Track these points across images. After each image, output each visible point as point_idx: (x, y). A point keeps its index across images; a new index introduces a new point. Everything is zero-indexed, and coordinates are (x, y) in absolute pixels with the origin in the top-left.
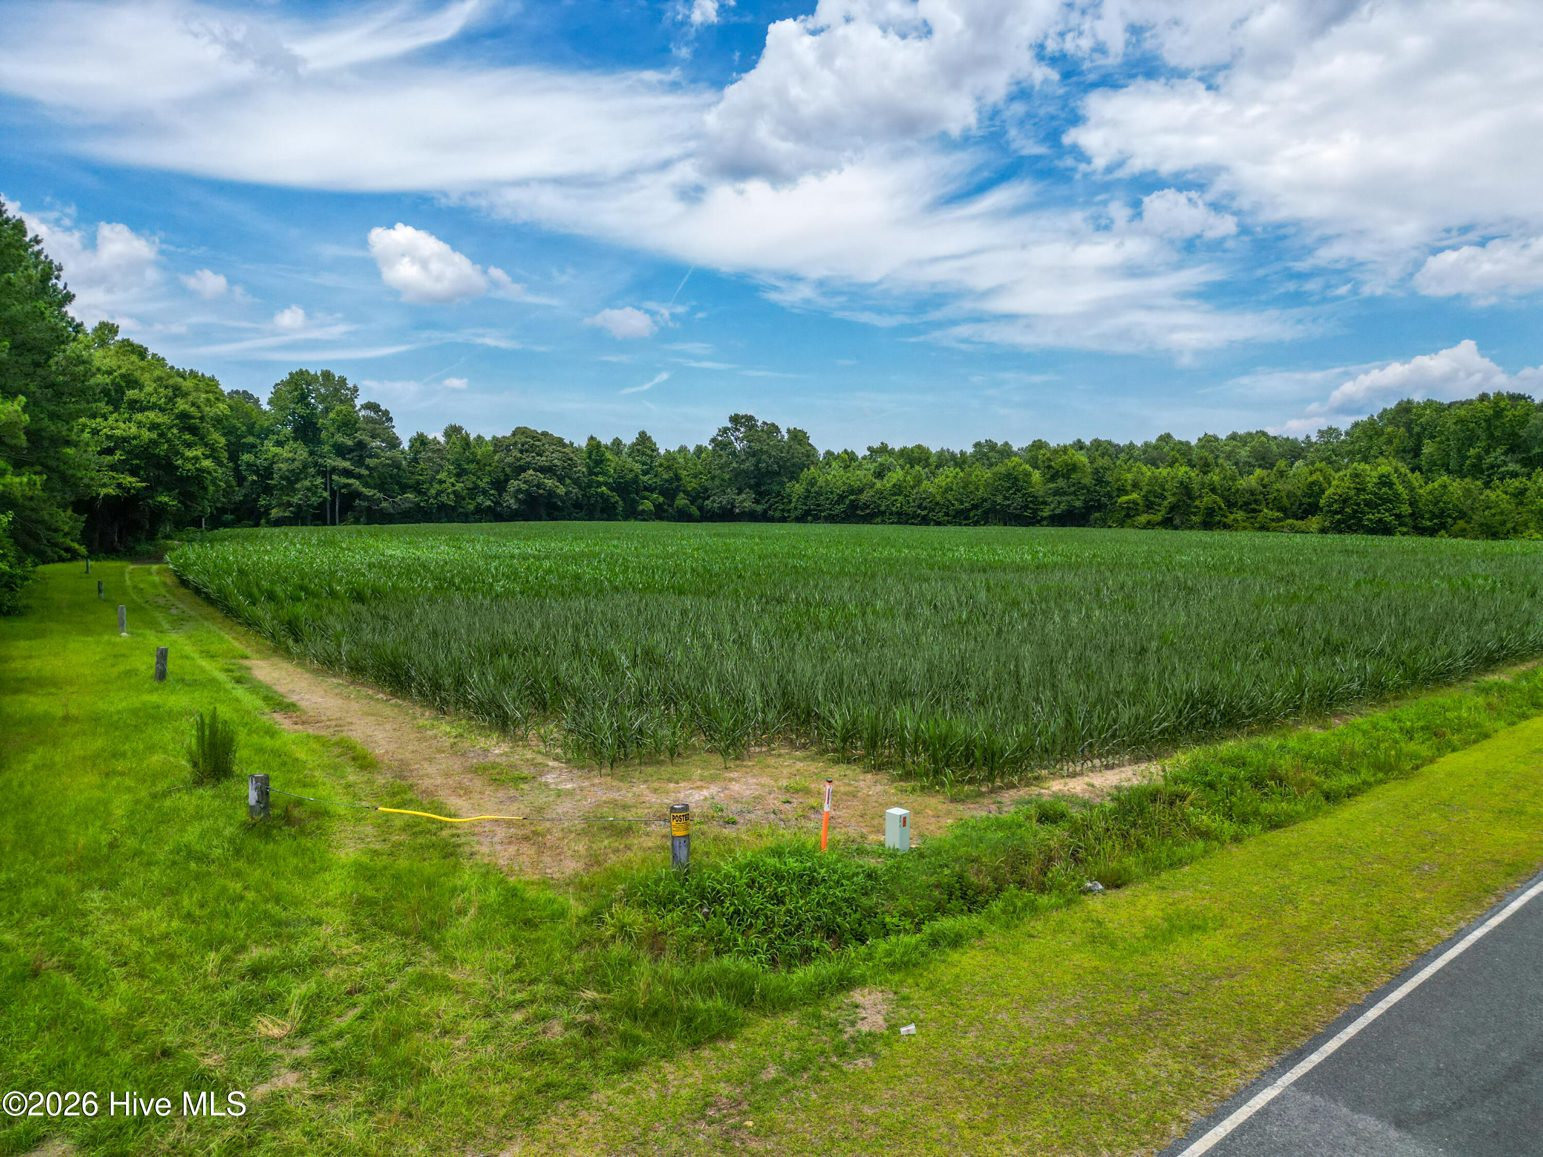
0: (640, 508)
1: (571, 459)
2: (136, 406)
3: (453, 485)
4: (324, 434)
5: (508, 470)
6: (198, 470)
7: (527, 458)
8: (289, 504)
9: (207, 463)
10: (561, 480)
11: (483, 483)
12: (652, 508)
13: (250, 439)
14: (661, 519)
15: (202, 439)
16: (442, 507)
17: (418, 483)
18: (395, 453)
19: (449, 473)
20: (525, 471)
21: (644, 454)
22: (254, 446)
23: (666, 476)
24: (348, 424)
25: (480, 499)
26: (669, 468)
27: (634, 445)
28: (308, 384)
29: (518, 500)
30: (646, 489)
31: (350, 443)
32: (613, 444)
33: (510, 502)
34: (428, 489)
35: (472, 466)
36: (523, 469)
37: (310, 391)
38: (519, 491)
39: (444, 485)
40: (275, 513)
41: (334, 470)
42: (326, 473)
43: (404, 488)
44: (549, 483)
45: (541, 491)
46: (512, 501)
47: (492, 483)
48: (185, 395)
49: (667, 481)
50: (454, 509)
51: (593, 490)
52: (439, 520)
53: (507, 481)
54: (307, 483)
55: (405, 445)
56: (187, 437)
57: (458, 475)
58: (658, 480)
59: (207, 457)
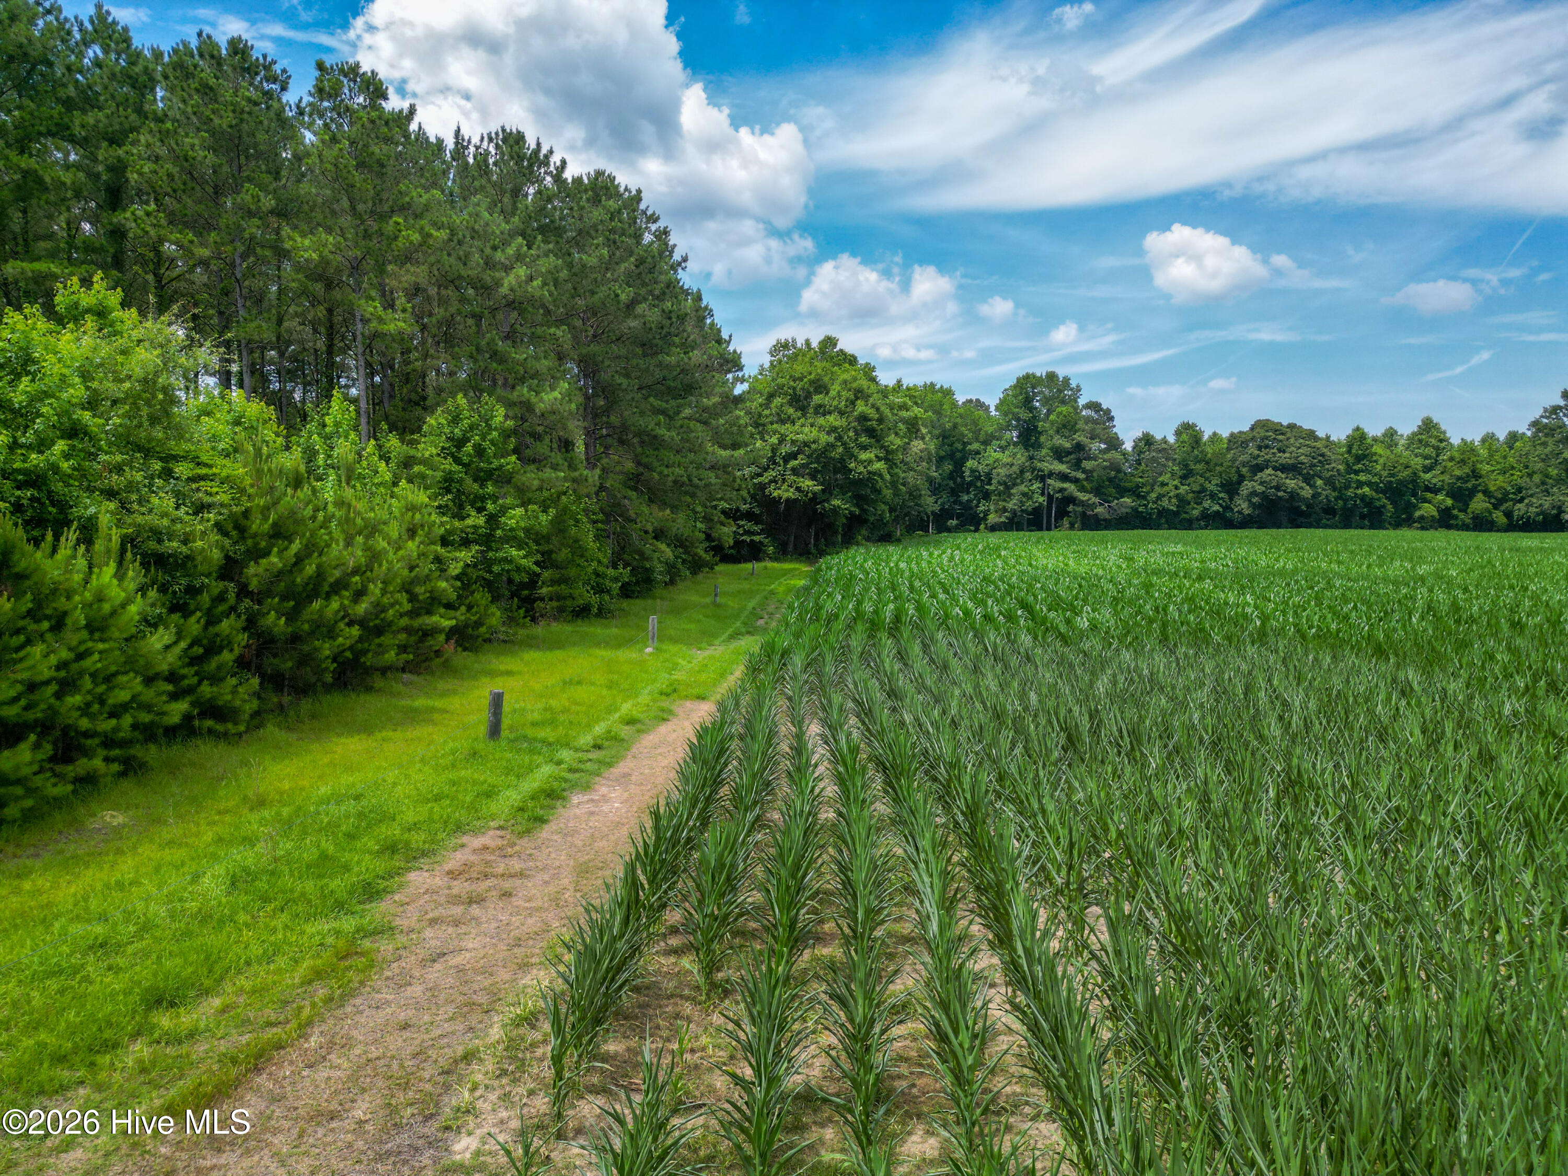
0: (1417, 514)
1: (1323, 455)
2: (821, 411)
3: (1176, 488)
4: (1042, 439)
5: (1244, 470)
6: (869, 473)
7: (1265, 455)
8: (1005, 510)
9: (879, 466)
10: (1308, 480)
11: (1212, 486)
12: (1435, 513)
13: (975, 446)
14: (1449, 527)
15: (878, 441)
16: (1163, 512)
17: (1138, 487)
18: (1114, 455)
19: (1173, 474)
20: (1261, 470)
21: (1427, 445)
22: (978, 453)
23: (1458, 473)
24: (1068, 426)
25: (1207, 503)
26: (1463, 462)
27: (1414, 434)
28: (1033, 388)
29: (1253, 505)
30: (1428, 489)
31: (1068, 445)
32: (1385, 435)
33: (1242, 506)
34: (1148, 493)
35: (1200, 467)
36: (1258, 469)
37: (1035, 394)
38: (1254, 493)
39: (1166, 489)
40: (992, 518)
41: (1051, 474)
42: (1043, 478)
43: (1122, 492)
44: (1291, 483)
45: (1281, 494)
46: (1245, 505)
47: (1222, 485)
48: (866, 398)
49: (1459, 478)
50: (1176, 514)
51: (1350, 493)
52: (1158, 527)
53: (1239, 483)
54: (1023, 488)
55: (1128, 446)
56: (863, 439)
57: (1184, 477)
58: (1446, 478)
59: (879, 459)
